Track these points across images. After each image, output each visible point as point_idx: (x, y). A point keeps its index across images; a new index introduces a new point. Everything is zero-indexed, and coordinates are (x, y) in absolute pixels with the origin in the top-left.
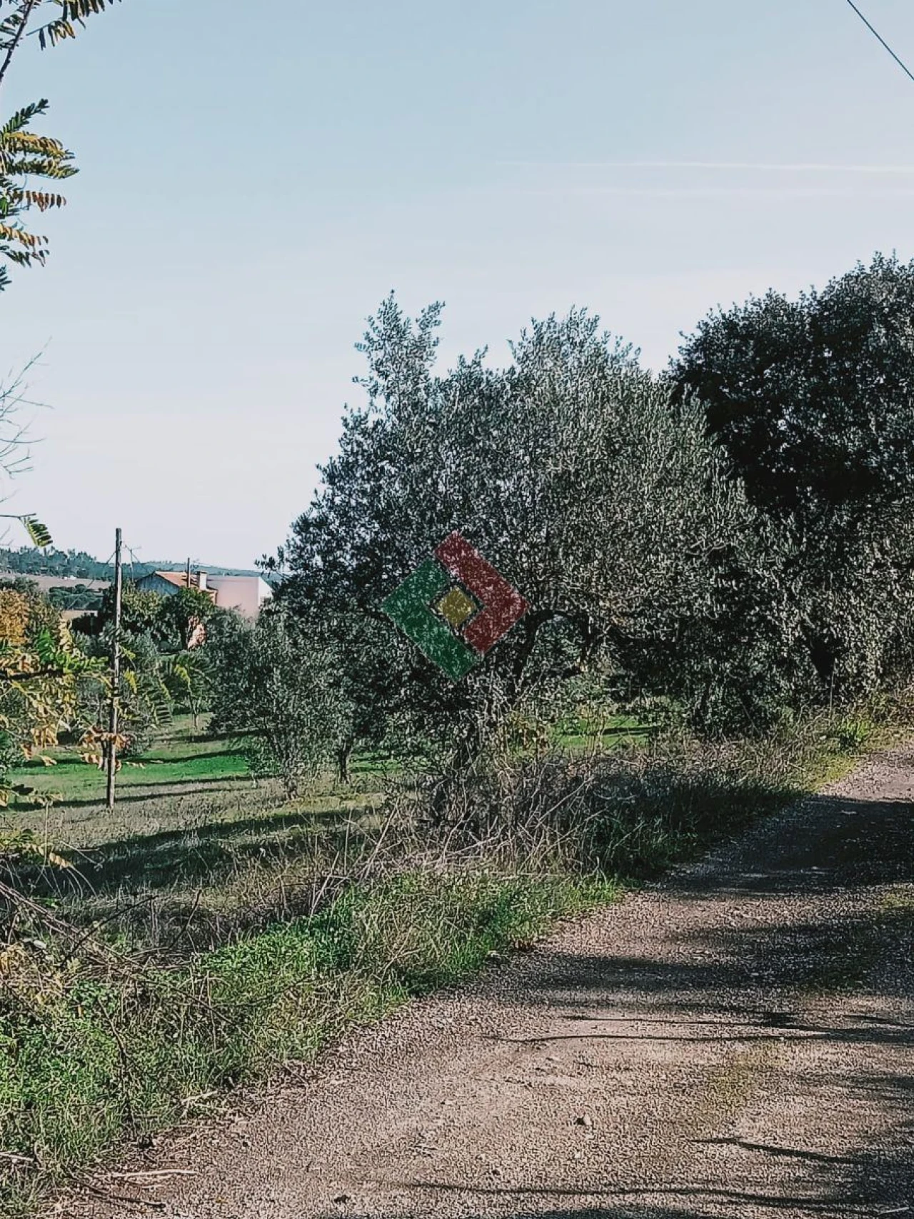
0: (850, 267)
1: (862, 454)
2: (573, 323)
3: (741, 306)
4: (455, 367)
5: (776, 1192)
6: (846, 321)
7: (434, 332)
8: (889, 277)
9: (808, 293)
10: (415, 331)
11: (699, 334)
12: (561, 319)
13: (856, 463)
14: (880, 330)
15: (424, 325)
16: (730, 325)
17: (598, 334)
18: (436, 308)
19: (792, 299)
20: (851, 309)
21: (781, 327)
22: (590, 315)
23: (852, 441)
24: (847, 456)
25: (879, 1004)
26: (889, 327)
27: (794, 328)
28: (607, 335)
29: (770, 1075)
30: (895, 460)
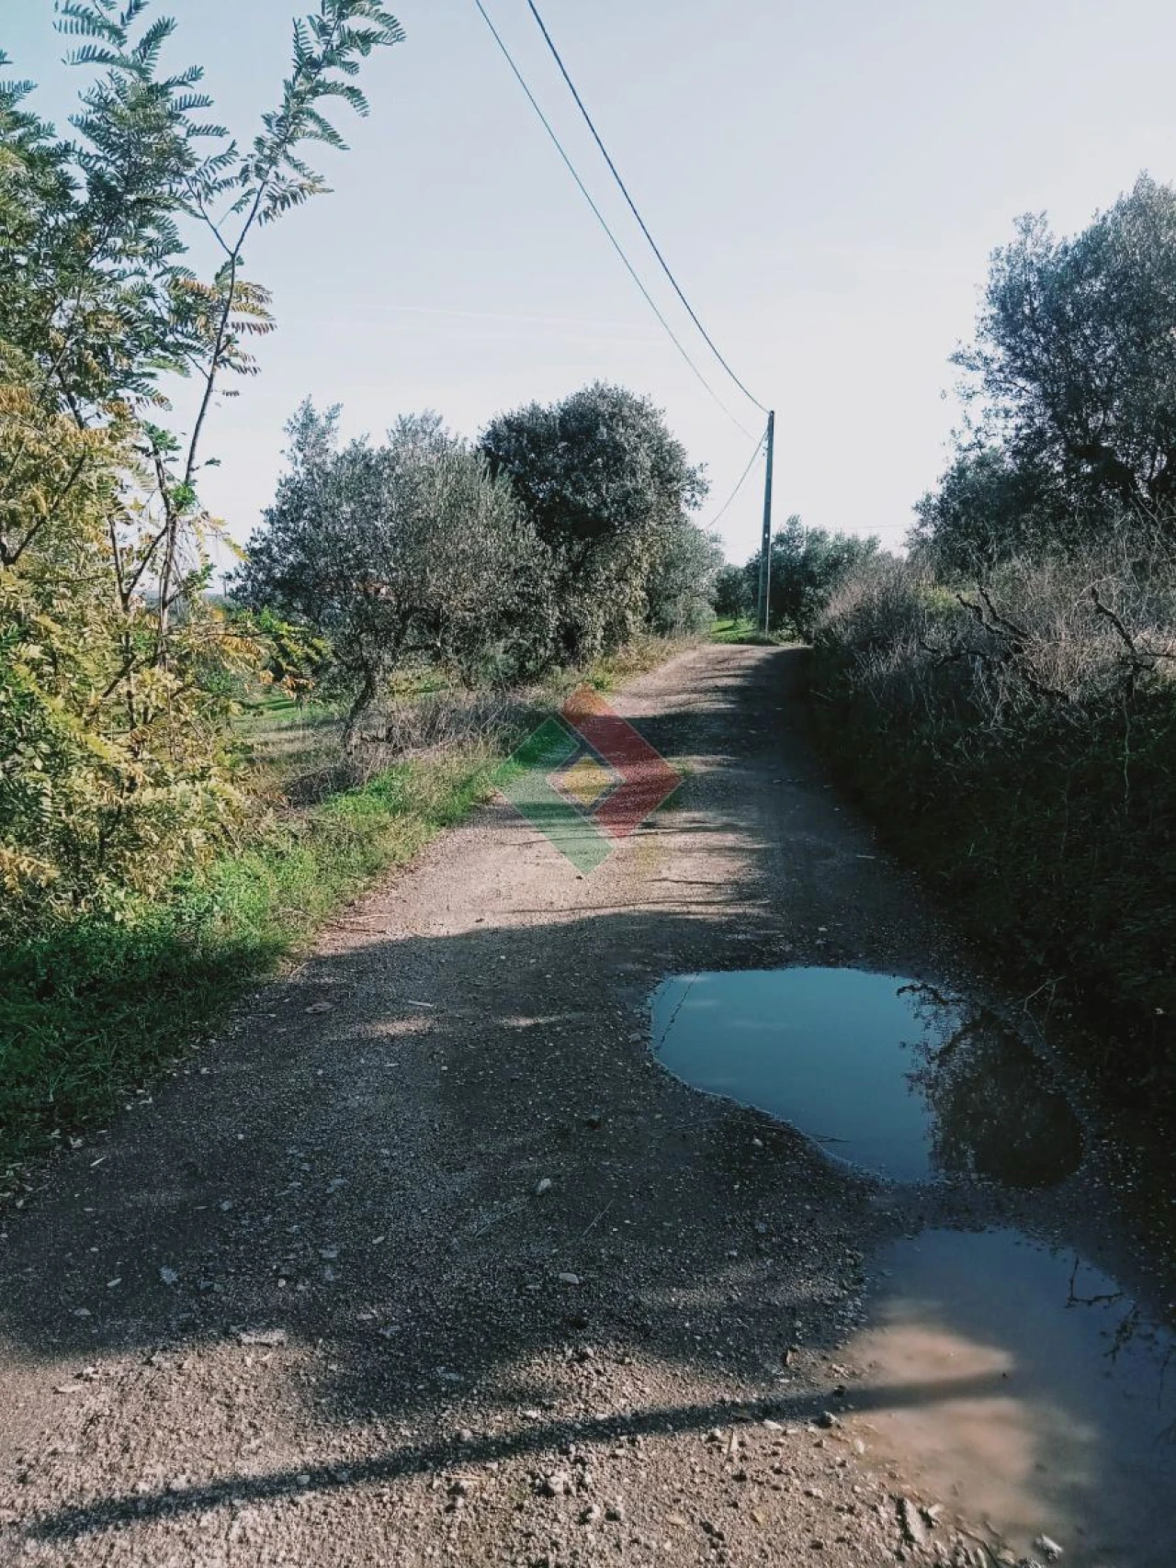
0: (580, 389)
1: (597, 509)
2: (425, 419)
3: (516, 411)
4: (349, 446)
5: (701, 899)
6: (581, 422)
7: (335, 423)
8: (603, 396)
9: (555, 404)
10: (323, 422)
11: (490, 428)
12: (418, 417)
13: (594, 515)
14: (603, 430)
15: (330, 418)
16: (508, 423)
17: (442, 428)
18: (337, 407)
19: (545, 407)
20: (583, 416)
21: (542, 425)
22: (437, 415)
23: (590, 500)
24: (588, 510)
25: (697, 815)
26: (608, 427)
27: (550, 426)
28: (448, 428)
29: (665, 850)
30: (618, 512)
